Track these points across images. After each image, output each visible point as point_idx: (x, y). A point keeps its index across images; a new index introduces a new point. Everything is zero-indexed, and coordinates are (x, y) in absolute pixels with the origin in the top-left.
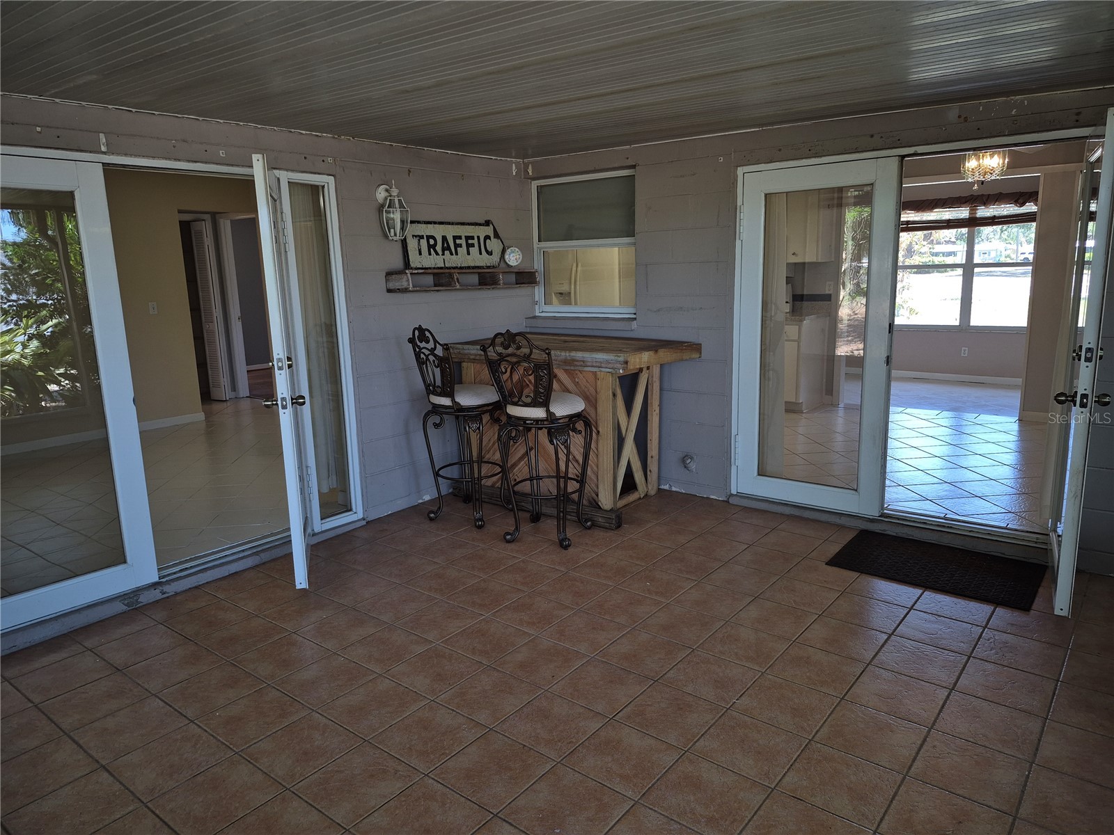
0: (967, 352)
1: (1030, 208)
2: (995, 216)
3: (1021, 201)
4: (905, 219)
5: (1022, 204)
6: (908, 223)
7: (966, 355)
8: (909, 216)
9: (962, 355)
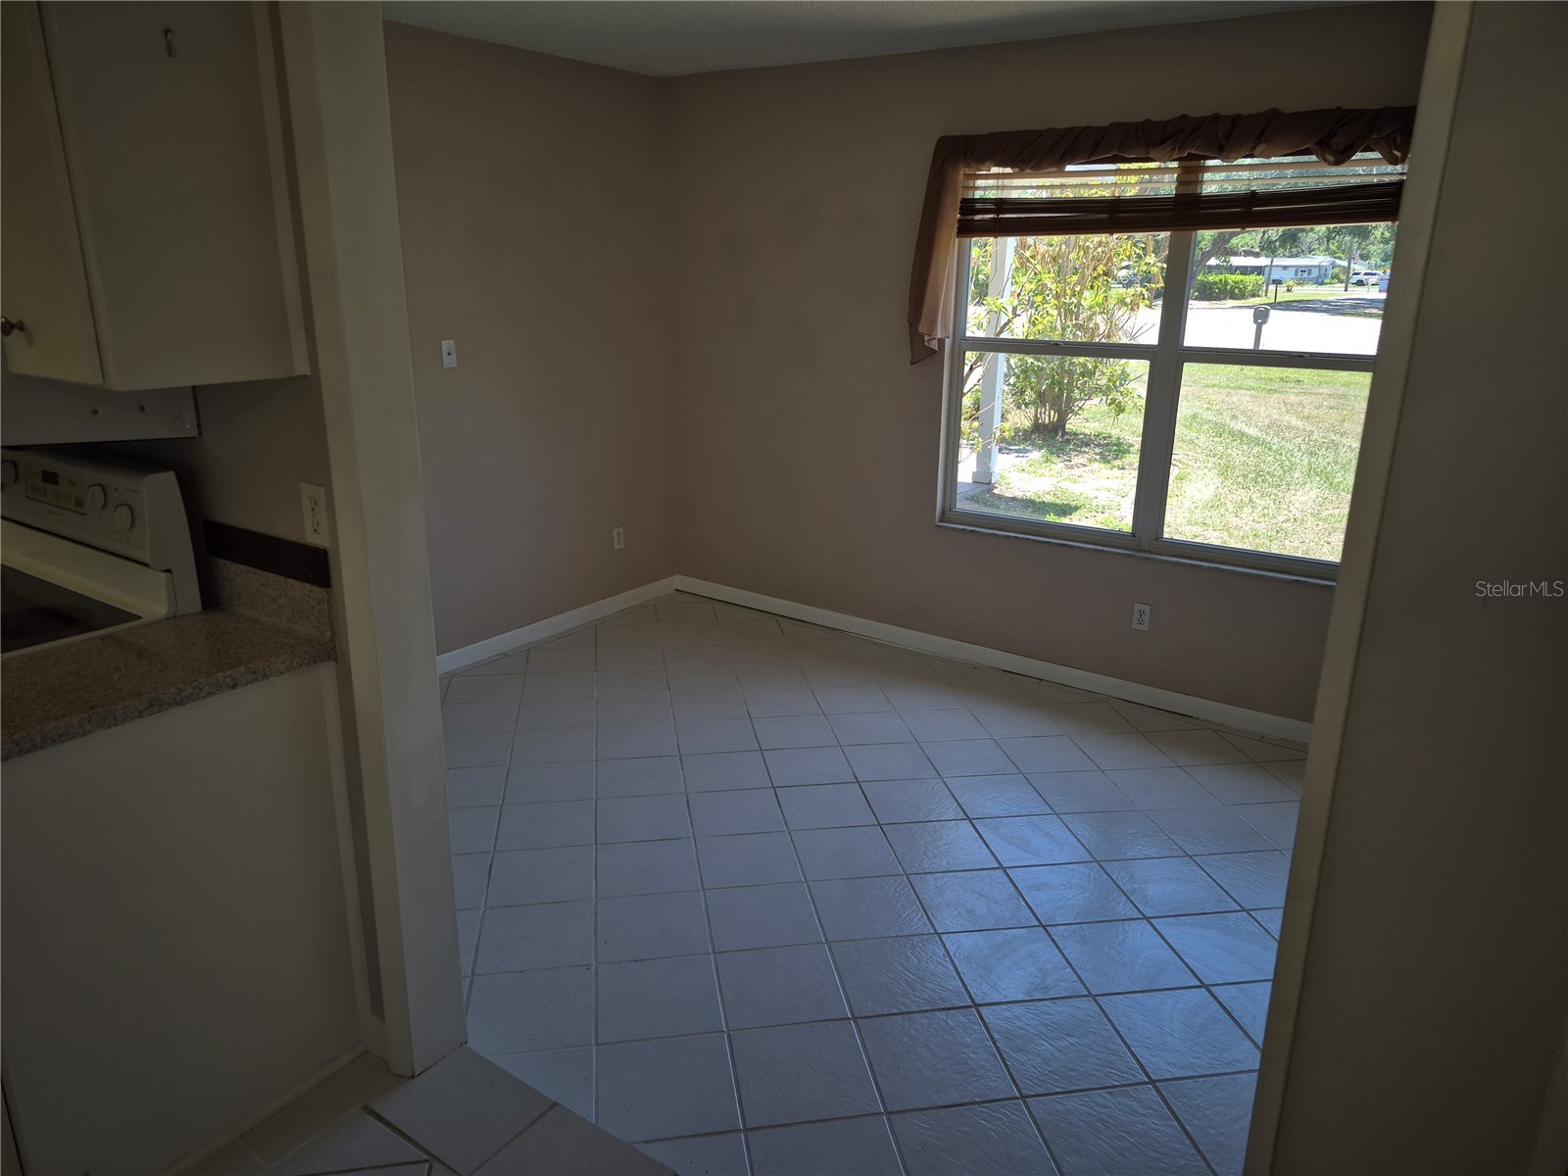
0: (1146, 618)
1: (1367, 168)
2: (1254, 193)
3: (1339, 141)
4: (992, 194)
5: (1342, 156)
6: (1002, 205)
7: (1145, 628)
8: (995, 184)
9: (1135, 625)
